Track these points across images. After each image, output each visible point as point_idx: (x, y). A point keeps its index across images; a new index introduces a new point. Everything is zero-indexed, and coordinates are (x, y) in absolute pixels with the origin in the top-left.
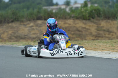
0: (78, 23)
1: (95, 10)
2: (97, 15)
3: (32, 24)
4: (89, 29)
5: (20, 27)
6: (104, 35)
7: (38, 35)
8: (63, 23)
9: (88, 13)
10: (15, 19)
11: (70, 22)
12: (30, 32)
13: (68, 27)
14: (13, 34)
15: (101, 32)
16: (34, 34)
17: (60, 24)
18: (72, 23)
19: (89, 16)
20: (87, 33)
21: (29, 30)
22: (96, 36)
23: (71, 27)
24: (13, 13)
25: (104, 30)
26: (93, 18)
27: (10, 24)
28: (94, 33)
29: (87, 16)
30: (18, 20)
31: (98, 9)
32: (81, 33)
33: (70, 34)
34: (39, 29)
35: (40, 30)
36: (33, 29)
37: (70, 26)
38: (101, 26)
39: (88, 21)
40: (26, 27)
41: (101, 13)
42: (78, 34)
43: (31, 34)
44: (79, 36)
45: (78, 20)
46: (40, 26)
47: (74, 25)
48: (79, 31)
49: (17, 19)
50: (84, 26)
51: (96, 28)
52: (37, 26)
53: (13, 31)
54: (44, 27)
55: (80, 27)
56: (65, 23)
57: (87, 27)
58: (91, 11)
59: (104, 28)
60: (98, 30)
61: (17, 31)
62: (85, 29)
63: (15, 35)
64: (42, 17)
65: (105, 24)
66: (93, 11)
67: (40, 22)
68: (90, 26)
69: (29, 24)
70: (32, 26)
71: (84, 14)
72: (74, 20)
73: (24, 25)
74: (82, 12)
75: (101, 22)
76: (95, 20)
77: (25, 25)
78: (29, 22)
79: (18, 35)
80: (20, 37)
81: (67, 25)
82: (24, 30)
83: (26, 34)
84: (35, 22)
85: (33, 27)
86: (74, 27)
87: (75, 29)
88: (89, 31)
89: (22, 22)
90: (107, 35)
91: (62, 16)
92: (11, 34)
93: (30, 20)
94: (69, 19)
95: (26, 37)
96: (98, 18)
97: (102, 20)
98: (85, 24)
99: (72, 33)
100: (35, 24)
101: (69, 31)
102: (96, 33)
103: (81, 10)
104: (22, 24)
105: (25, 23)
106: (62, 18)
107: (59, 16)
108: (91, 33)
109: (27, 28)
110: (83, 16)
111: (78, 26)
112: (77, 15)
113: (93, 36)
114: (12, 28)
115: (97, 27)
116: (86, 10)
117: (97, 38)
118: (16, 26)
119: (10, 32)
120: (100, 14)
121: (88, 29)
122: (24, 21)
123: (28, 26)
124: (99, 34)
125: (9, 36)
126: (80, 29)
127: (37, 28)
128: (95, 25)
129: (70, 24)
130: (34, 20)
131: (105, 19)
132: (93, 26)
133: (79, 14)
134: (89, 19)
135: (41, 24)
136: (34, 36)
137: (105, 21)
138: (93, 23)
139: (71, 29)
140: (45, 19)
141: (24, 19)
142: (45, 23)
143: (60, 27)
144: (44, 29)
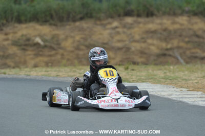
0: (196, 23)
3: (115, 24)
7: (127, 42)
8: (169, 22)
10: (87, 14)
11: (183, 20)
12: (112, 38)
13: (179, 29)
14: (82, 40)
16: (119, 41)
17: (165, 24)
18: (185, 23)
21: (110, 34)
23: (184, 30)
24: (82, 5)
27: (77, 24)
32: (201, 40)
33: (183, 41)
34: (129, 32)
35: (131, 34)
36: (118, 33)
37: (183, 27)
40: (106, 29)
43: (114, 40)
44: (199, 45)
46: (130, 27)
47: (190, 26)
48: (198, 36)
52: (124, 26)
53: (83, 36)
54: (136, 29)
56: (174, 23)
61: (90, 36)
63: (87, 43)
64: (133, 11)
67: (129, 20)
69: (110, 23)
70: (116, 27)
73: (102, 25)
74: (203, 4)
77: (104, 26)
78: (110, 20)
81: (177, 26)
82: (101, 34)
83: (105, 42)
84: (121, 20)
85: (118, 30)
87: (191, 32)
89: (99, 19)
92: (79, 41)
93: (112, 17)
99: (187, 39)
100: (121, 23)
101: (180, 36)
104: (98, 22)
105: (105, 22)
107: (163, 9)
109: (108, 31)
112: (195, 8)
119: (78, 38)
122: (102, 18)
123: (109, 26)
127: (125, 30)
129: (181, 25)
130: (119, 16)
133: (198, 7)
135: (132, 24)
136: (120, 45)
139: (184, 33)
140: (139, 16)
141: (102, 15)
142: (139, 23)
143: (165, 30)
144: (137, 32)
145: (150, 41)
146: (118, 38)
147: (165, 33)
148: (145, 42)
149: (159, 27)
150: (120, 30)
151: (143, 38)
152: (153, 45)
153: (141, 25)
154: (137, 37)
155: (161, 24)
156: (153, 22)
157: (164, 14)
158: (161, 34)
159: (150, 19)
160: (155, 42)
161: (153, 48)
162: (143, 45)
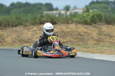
0: (80, 28)
1: (96, 15)
2: (99, 20)
3: (35, 28)
4: (91, 34)
5: (24, 31)
6: (105, 40)
8: (65, 27)
9: (90, 18)
10: (19, 23)
11: (72, 26)
12: (33, 36)
13: (70, 31)
14: (17, 38)
15: (103, 37)
16: (37, 38)
17: (63, 28)
18: (74, 28)
19: (90, 21)
20: (89, 37)
21: (32, 34)
22: (97, 41)
23: (73, 32)
24: (17, 18)
25: (105, 35)
26: (95, 23)
27: (14, 28)
28: (95, 38)
29: (89, 21)
30: (22, 24)
31: (99, 14)
32: (83, 37)
33: (72, 38)
36: (37, 33)
37: (72, 30)
38: (103, 30)
39: (89, 26)
40: (30, 31)
41: (103, 18)
42: (80, 38)
43: (34, 37)
44: (81, 40)
45: (80, 25)
47: (76, 30)
48: (81, 35)
49: (20, 24)
50: (86, 30)
51: (97, 32)
53: (17, 35)
55: (82, 31)
56: (67, 28)
57: (89, 32)
58: (93, 16)
59: (105, 33)
60: (99, 35)
61: (21, 35)
62: (86, 34)
63: (19, 39)
65: (106, 29)
66: (95, 16)
68: (91, 31)
69: (32, 28)
70: (36, 30)
71: (86, 19)
72: (76, 24)
73: (27, 29)
74: (84, 17)
75: (102, 26)
76: (96, 25)
77: (29, 29)
78: (32, 26)
79: (22, 39)
80: (23, 40)
81: (69, 30)
82: (27, 34)
83: (29, 38)
84: (38, 26)
85: (36, 32)
86: (77, 31)
87: (77, 33)
88: (91, 35)
90: (108, 40)
91: (64, 20)
92: (15, 38)
94: (72, 23)
95: (30, 40)
96: (100, 23)
97: (103, 24)
98: (87, 28)
99: (75, 37)
100: (38, 28)
101: (71, 35)
102: (97, 38)
103: (83, 14)
104: (26, 28)
105: (29, 28)
106: (65, 23)
107: (62, 20)
108: (93, 37)
109: (31, 32)
110: (85, 20)
111: (79, 30)
112: (79, 20)
113: (95, 40)
114: (16, 31)
115: (99, 31)
116: (88, 15)
117: (98, 42)
118: (20, 30)
119: (14, 36)
120: (101, 19)
121: (89, 34)
122: (27, 25)
123: (31, 30)
124: (100, 38)
125: (13, 40)
126: (82, 33)
128: (96, 29)
129: (72, 29)
130: (37, 24)
131: (106, 24)
132: (94, 30)
133: (81, 19)
134: (91, 24)
137: (106, 26)
138: (94, 28)
139: (73, 34)
143: (62, 32)
147: (62, 33)
149: (60, 30)
155: (60, 28)
157: (62, 23)
158: (60, 34)
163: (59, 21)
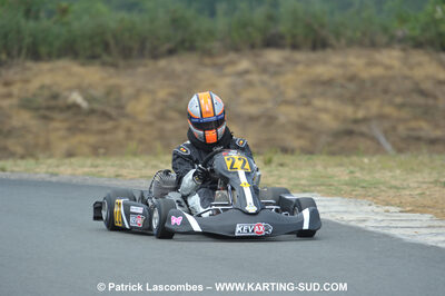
0: (420, 64)
3: (244, 64)
7: (270, 105)
8: (361, 62)
10: (183, 42)
11: (392, 57)
12: (237, 94)
13: (382, 77)
14: (172, 100)
16: (252, 102)
17: (352, 65)
18: (396, 63)
21: (232, 86)
23: (392, 78)
32: (430, 101)
33: (390, 103)
34: (273, 82)
35: (277, 87)
36: (250, 84)
37: (391, 73)
40: (223, 75)
43: (242, 100)
45: (421, 51)
46: (276, 71)
47: (405, 71)
48: (423, 93)
49: (187, 44)
50: (442, 75)
52: (264, 70)
53: (174, 90)
54: (289, 77)
55: (428, 78)
56: (372, 64)
63: (182, 106)
64: (282, 37)
67: (274, 56)
69: (232, 63)
70: (247, 72)
72: (404, 50)
73: (215, 65)
74: (437, 22)
77: (219, 67)
78: (232, 56)
81: (377, 71)
84: (256, 55)
85: (249, 77)
86: (406, 77)
89: (208, 53)
91: (359, 34)
92: (165, 102)
93: (236, 49)
94: (388, 45)
99: (399, 100)
100: (256, 63)
101: (385, 92)
103: (434, 12)
104: (207, 61)
105: (221, 60)
106: (361, 44)
107: (349, 33)
109: (228, 80)
110: (440, 35)
112: (417, 32)
119: (162, 95)
122: (215, 51)
123: (229, 70)
127: (265, 78)
129: (387, 68)
130: (253, 46)
133: (424, 30)
135: (279, 65)
136: (253, 110)
139: (394, 86)
140: (295, 47)
141: (216, 45)
142: (296, 63)
143: (352, 78)
144: (291, 82)
145: (318, 102)
146: (249, 94)
147: (352, 86)
148: (308, 104)
149: (340, 72)
150: (254, 77)
151: (303, 96)
152: (325, 110)
153: (300, 68)
154: (291, 94)
155: (343, 66)
156: (325, 62)
157: (351, 43)
158: (342, 86)
159: (319, 55)
160: (330, 104)
161: (325, 117)
162: (304, 111)
163: (338, 35)
